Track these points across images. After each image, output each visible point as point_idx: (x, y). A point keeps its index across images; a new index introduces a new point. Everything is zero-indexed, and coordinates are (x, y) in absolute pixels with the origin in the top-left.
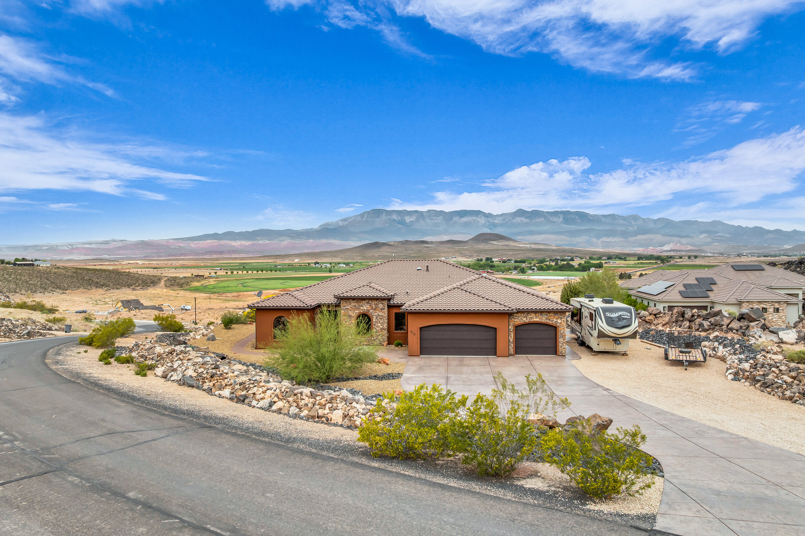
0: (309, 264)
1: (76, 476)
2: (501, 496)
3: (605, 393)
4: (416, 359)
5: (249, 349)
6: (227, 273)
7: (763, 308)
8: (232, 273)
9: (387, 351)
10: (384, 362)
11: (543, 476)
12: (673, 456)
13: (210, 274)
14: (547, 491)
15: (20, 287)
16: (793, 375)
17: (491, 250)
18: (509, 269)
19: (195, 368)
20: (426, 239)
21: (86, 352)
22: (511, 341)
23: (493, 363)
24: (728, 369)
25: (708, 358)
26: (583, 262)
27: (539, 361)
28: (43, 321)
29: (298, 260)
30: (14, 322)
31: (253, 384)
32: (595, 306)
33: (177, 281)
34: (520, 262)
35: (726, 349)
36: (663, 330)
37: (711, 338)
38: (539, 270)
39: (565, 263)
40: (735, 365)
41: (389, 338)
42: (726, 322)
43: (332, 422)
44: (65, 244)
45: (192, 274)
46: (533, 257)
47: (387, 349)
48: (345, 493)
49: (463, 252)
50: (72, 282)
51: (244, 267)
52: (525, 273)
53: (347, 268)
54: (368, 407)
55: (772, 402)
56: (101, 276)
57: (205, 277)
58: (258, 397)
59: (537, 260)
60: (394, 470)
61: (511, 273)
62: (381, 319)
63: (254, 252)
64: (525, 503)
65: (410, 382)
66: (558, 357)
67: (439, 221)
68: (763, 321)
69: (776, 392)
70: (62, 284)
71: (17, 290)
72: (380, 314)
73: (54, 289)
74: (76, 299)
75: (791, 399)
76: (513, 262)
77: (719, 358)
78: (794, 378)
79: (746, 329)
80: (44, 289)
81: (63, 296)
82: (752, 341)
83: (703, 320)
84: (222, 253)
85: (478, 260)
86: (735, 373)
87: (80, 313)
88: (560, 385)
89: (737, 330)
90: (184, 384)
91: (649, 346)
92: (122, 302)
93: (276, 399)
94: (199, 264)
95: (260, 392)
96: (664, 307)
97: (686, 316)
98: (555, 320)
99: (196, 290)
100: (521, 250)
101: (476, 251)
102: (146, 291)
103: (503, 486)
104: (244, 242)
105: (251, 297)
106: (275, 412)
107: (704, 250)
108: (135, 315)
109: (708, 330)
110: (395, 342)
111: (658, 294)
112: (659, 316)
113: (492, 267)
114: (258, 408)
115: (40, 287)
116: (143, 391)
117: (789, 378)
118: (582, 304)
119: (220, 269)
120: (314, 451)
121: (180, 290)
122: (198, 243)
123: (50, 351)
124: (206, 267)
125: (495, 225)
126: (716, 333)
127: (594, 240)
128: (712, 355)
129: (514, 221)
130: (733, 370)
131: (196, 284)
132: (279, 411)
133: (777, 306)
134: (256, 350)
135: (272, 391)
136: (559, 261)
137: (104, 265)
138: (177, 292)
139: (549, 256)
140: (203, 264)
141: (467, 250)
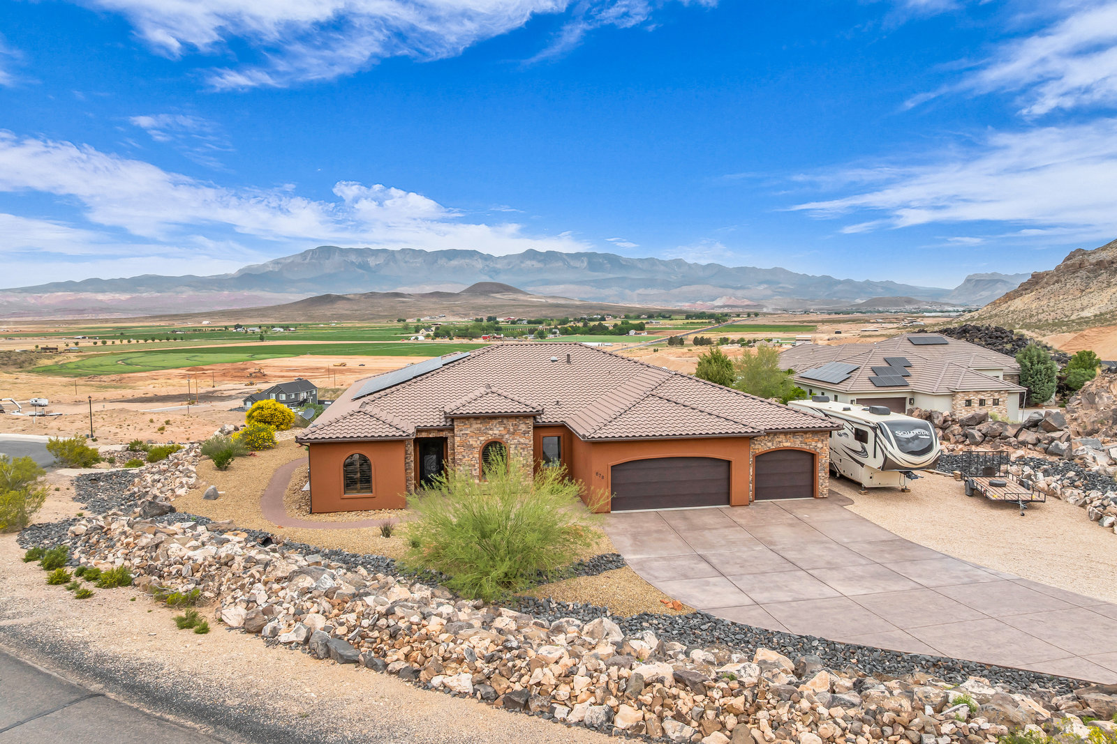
0: (226, 327)
4: (607, 517)
5: (302, 516)
6: (95, 343)
8: (104, 343)
13: (67, 345)
17: (494, 307)
18: (523, 333)
20: (399, 290)
26: (618, 323)
29: (207, 322)
33: (13, 358)
34: (535, 322)
38: (562, 333)
39: (597, 323)
45: (37, 347)
46: (551, 315)
49: (455, 309)
51: (122, 334)
52: (545, 338)
53: (287, 333)
57: (59, 350)
59: (557, 320)
61: (526, 338)
62: (523, 449)
63: (135, 310)
66: (818, 501)
67: (418, 265)
76: (525, 322)
84: (81, 311)
85: (477, 320)
94: (46, 330)
98: (814, 444)
99: (47, 371)
100: (533, 306)
101: (473, 308)
104: (117, 295)
105: (141, 380)
107: (766, 306)
113: (498, 330)
119: (83, 338)
121: (20, 372)
122: (41, 297)
124: (58, 334)
125: (497, 272)
127: (627, 291)
129: (523, 265)
131: (45, 362)
133: (996, 396)
136: (587, 321)
138: (15, 376)
139: (572, 315)
140: (52, 330)
141: (460, 306)
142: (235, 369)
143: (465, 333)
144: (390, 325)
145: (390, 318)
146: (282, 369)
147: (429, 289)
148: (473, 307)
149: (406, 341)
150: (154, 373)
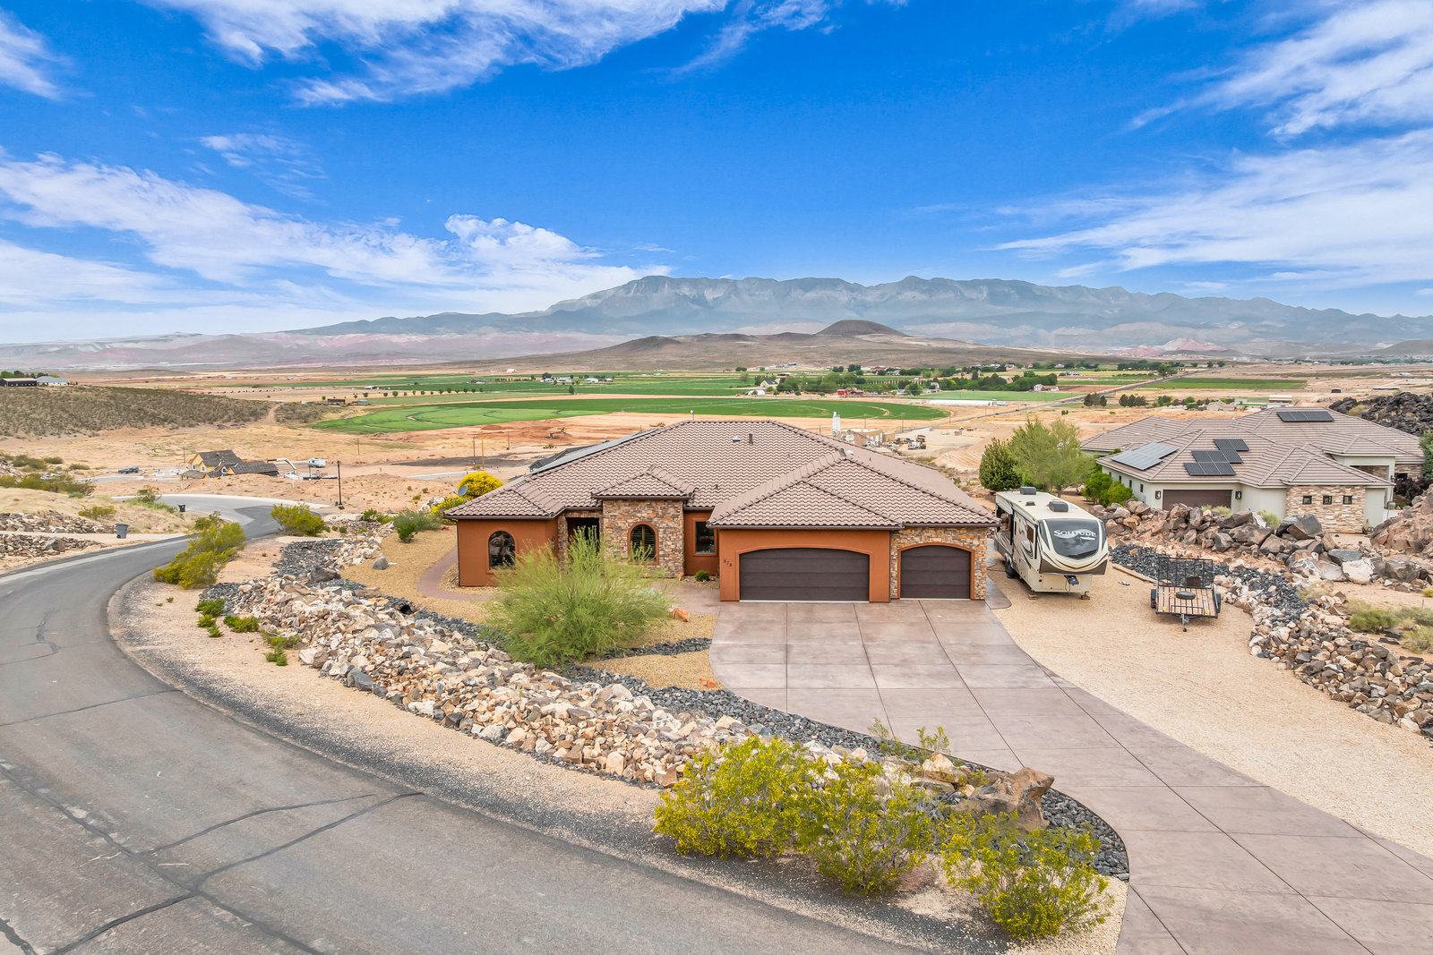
0: (533, 377)
1: (224, 907)
2: (877, 935)
3: (1047, 681)
4: (733, 607)
5: (449, 588)
6: (386, 395)
7: (1325, 497)
8: (395, 394)
9: (682, 590)
10: (680, 617)
11: (941, 887)
12: (1147, 829)
13: (356, 397)
14: (948, 923)
15: (14, 425)
16: (1356, 657)
17: (859, 352)
18: (891, 387)
19: (368, 652)
20: (741, 330)
21: (170, 600)
22: (894, 574)
23: (863, 617)
24: (1253, 635)
25: (1223, 606)
26: (1021, 374)
27: (941, 611)
28: (75, 516)
29: (513, 370)
30: (26, 520)
31: (471, 692)
32: (1038, 518)
33: (298, 411)
34: (910, 373)
35: (1254, 593)
36: (1151, 549)
37: (1231, 569)
38: (943, 388)
39: (990, 375)
40: (1265, 628)
41: (685, 565)
42: (1258, 537)
43: (607, 771)
44: (88, 342)
45: (324, 398)
46: (932, 364)
47: (685, 587)
48: (641, 934)
49: (809, 355)
50: (108, 415)
51: (416, 383)
52: (919, 394)
53: (602, 384)
54: (664, 744)
55: (1318, 703)
56: (159, 403)
57: (347, 402)
58: (482, 718)
59: (940, 370)
60: (713, 884)
61: (894, 394)
62: (672, 533)
63: (433, 354)
64: (915, 949)
65: (725, 658)
66: (973, 602)
67: (766, 299)
68: (1318, 538)
69: (1326, 686)
70: (90, 419)
71: (11, 431)
72: (670, 524)
73: (76, 429)
74: (118, 445)
75: (1349, 699)
76: (897, 372)
77: (1241, 606)
78: (1357, 662)
79: (1290, 553)
80: (58, 428)
81: (94, 441)
82: (1298, 581)
83: (1220, 530)
84: (375, 356)
85: (835, 370)
86: (1264, 643)
87: (127, 473)
88: (974, 664)
89: (1275, 554)
90: (353, 685)
91: (1127, 579)
92: (203, 455)
93: (511, 724)
94: (335, 378)
95: (484, 709)
96: (1157, 493)
97: (1192, 522)
98: (968, 540)
99: (333, 427)
100: (905, 352)
102: (242, 429)
103: (882, 914)
104: (414, 337)
105: (431, 439)
106: (512, 747)
107: (1238, 352)
108: (229, 485)
109: (1227, 550)
110: (697, 574)
111: (1148, 468)
112: (1146, 517)
113: (860, 382)
114: (482, 738)
115: (52, 424)
116: (289, 704)
117: (1348, 662)
118: (1015, 508)
119: (373, 388)
120: (586, 843)
121: (304, 427)
122: (331, 339)
123: (110, 604)
124: (348, 383)
125: (865, 306)
126: (1240, 562)
127: (1042, 332)
128: (1231, 601)
129: (900, 297)
130: (1260, 638)
131: (330, 416)
132: (518, 746)
133: (1349, 492)
134: (460, 590)
135: (504, 708)
136: (979, 372)
137: (164, 380)
138: (298, 431)
139: (961, 363)
140: (342, 379)
141: (816, 352)
142: (536, 428)
143: (817, 387)
144: (725, 375)
145: (726, 366)
146: (589, 428)
147: (778, 329)
148: (832, 353)
149: (742, 397)
150: (445, 431)
